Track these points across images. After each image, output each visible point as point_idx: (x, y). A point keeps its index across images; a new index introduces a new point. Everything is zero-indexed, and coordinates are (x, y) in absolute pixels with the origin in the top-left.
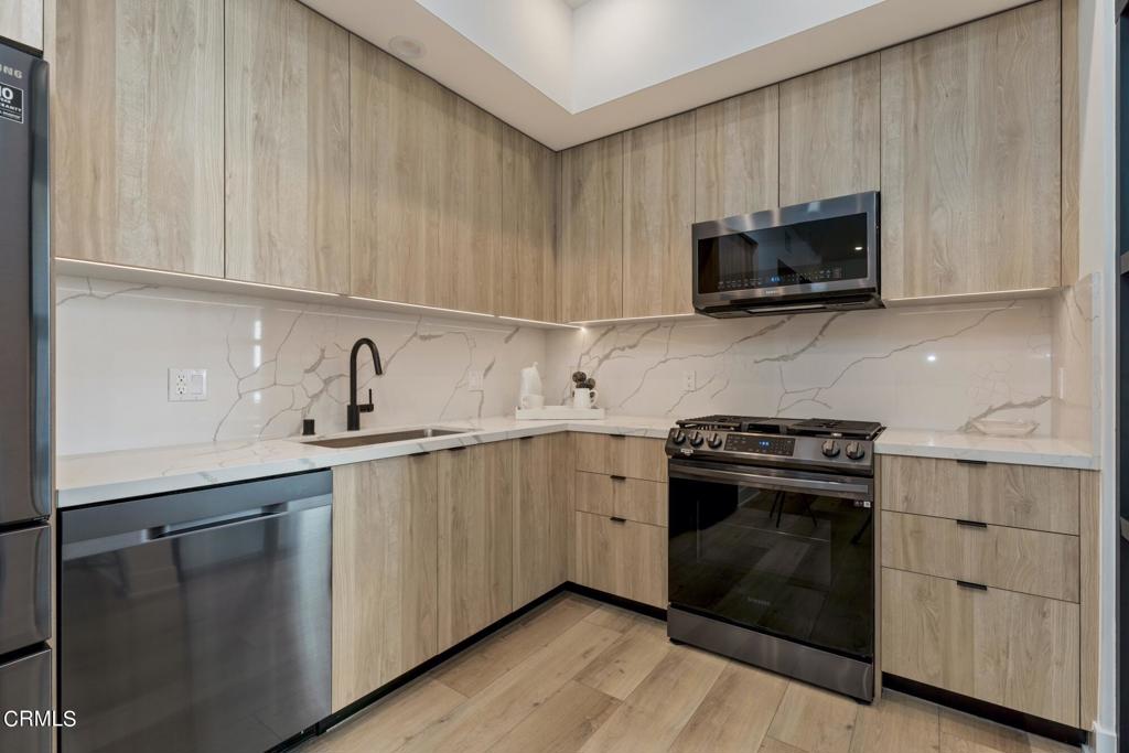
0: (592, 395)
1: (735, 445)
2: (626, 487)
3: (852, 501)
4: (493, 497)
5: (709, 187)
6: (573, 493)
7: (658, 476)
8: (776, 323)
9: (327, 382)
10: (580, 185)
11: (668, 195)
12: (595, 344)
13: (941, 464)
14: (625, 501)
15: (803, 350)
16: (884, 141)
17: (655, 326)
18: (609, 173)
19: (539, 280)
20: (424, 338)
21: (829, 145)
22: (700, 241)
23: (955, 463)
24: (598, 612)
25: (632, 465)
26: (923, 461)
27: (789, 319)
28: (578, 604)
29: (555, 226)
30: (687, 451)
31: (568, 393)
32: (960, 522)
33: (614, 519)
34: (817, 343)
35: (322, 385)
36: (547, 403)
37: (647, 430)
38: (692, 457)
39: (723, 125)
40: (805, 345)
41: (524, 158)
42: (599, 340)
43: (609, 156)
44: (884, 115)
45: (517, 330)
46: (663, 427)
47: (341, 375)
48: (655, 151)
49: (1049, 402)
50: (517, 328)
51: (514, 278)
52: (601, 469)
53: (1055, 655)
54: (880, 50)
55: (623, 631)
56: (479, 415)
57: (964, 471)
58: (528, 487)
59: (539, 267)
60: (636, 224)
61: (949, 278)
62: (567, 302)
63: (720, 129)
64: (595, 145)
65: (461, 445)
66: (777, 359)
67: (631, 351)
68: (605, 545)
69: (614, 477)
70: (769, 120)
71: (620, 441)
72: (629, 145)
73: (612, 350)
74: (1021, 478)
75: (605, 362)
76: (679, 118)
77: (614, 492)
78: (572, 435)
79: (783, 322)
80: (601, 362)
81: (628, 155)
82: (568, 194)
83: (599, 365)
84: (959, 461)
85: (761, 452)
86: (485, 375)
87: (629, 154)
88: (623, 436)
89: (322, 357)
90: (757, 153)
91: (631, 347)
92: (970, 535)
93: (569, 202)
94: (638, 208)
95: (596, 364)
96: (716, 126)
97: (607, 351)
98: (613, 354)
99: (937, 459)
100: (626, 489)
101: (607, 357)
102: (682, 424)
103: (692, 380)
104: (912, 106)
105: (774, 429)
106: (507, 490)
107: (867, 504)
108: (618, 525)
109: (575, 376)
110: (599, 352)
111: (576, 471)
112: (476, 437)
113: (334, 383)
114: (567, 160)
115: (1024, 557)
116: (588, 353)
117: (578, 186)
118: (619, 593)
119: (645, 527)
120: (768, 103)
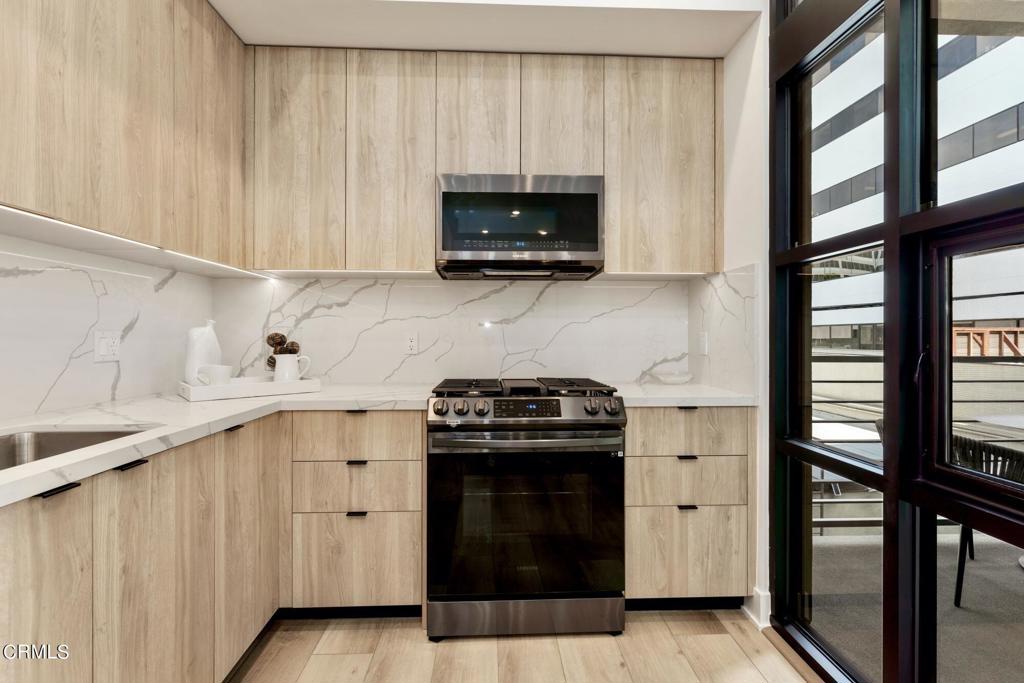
1: (503, 411)
2: (366, 473)
3: (609, 453)
4: (187, 528)
5: (451, 137)
6: (288, 492)
7: (410, 454)
8: (498, 288)
10: (283, 95)
11: (404, 137)
12: (289, 300)
13: (668, 411)
14: (367, 490)
15: (523, 314)
16: (607, 134)
17: (372, 282)
18: (327, 93)
19: (224, 208)
21: (564, 127)
23: (677, 410)
24: (328, 634)
25: (376, 444)
26: (655, 410)
27: (510, 284)
28: (296, 634)
29: (244, 141)
30: (451, 421)
32: (681, 458)
33: (350, 514)
34: (535, 308)
37: (396, 402)
38: (459, 428)
39: (466, 77)
40: (524, 310)
41: (205, 30)
42: (294, 296)
43: (327, 72)
44: (607, 113)
45: (173, 274)
46: (418, 397)
48: (388, 83)
49: (686, 358)
50: (173, 271)
51: (191, 197)
52: (331, 454)
53: (735, 547)
54: (604, 55)
55: (372, 650)
56: (113, 399)
57: (682, 415)
58: (235, 498)
59: (225, 190)
60: (364, 161)
61: (650, 259)
62: (262, 243)
63: (463, 79)
64: (307, 53)
65: (137, 457)
66: (500, 323)
67: (339, 309)
68: (338, 549)
69: (350, 463)
70: (512, 86)
71: (359, 418)
72: (354, 66)
73: (316, 308)
74: (716, 417)
75: (305, 323)
76: (416, 54)
77: (351, 480)
78: (288, 417)
79: (505, 287)
80: (298, 321)
81: (353, 78)
82: (264, 103)
83: (296, 326)
84: (680, 408)
85: (530, 416)
86: (123, 337)
87: (355, 77)
88: (365, 411)
91: (340, 305)
92: (686, 466)
94: (367, 144)
95: (294, 323)
96: (459, 77)
98: (316, 312)
99: (665, 407)
100: (368, 475)
101: (307, 315)
103: (414, 344)
104: (626, 110)
105: (534, 391)
106: (207, 512)
107: (620, 454)
108: (355, 521)
110: (295, 309)
111: (294, 462)
112: (163, 439)
114: (264, 60)
115: (717, 477)
116: (279, 310)
117: (280, 96)
118: (358, 600)
119: (394, 518)
120: (510, 69)
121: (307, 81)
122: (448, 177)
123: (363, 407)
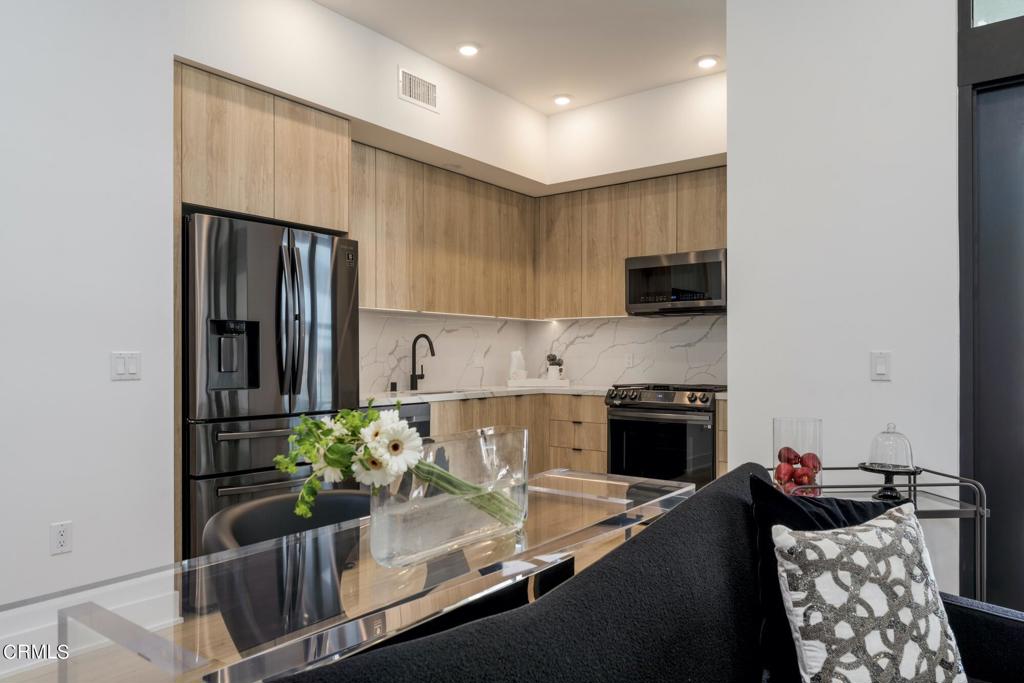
0: (561, 370)
2: (581, 429)
3: (702, 426)
5: (637, 234)
6: (548, 435)
7: (602, 420)
8: (684, 322)
9: (399, 360)
11: (611, 237)
12: (563, 334)
14: (582, 438)
15: (700, 340)
17: (603, 323)
18: (573, 217)
20: (449, 331)
21: (704, 217)
22: (630, 270)
25: (586, 413)
29: (534, 251)
30: (617, 402)
31: (543, 370)
33: (574, 449)
34: (709, 335)
35: (396, 362)
36: (529, 376)
37: (594, 391)
38: (621, 406)
40: (701, 337)
41: (514, 208)
42: (566, 331)
43: (573, 205)
45: (508, 324)
46: (604, 389)
47: (405, 357)
48: (603, 207)
50: (507, 322)
51: (508, 291)
52: (566, 418)
60: (590, 253)
62: (543, 304)
63: (643, 198)
66: (685, 346)
67: (589, 339)
69: (575, 422)
70: (672, 196)
71: (579, 399)
72: (585, 201)
73: (575, 339)
76: (618, 186)
77: (575, 432)
78: (548, 397)
79: (688, 321)
80: (567, 346)
82: (544, 227)
83: (566, 349)
86: (485, 356)
87: (586, 206)
88: (580, 395)
89: (397, 346)
90: (664, 218)
91: (589, 336)
93: (545, 235)
94: (592, 243)
95: (564, 348)
96: (641, 196)
97: (572, 339)
98: (577, 341)
100: (582, 431)
101: (572, 343)
102: (616, 387)
107: (709, 427)
108: (577, 453)
109: (549, 357)
110: (566, 339)
111: (550, 420)
113: (403, 361)
114: (544, 205)
116: (558, 340)
117: (551, 223)
119: (594, 453)
120: (670, 186)
121: (563, 213)
122: (628, 261)
123: (580, 393)
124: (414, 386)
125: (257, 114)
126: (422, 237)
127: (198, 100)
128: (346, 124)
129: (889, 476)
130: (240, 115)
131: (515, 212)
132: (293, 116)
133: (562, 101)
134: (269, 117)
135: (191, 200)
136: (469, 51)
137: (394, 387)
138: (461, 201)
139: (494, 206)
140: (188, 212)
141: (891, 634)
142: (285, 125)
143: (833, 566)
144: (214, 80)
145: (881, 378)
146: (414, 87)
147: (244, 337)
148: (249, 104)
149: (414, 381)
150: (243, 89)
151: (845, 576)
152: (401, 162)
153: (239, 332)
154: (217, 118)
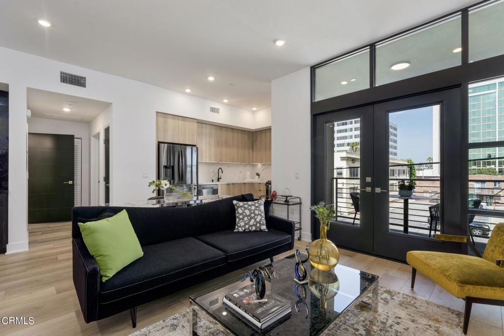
0: (259, 177)
12: (261, 168)
29: (252, 146)
31: (254, 177)
36: (251, 178)
51: (244, 156)
52: (258, 188)
59: (249, 154)
71: (260, 184)
83: (261, 171)
86: (240, 173)
87: (264, 134)
89: (214, 171)
93: (255, 142)
97: (264, 169)
100: (261, 192)
109: (256, 173)
113: (215, 174)
121: (259, 136)
124: (218, 181)
125: (174, 121)
126: (218, 144)
127: (161, 119)
128: (196, 120)
129: (287, 197)
130: (170, 121)
131: (246, 136)
132: (183, 120)
133: (255, 109)
134: (177, 121)
135: (160, 141)
136: (226, 101)
137: (213, 181)
138: (230, 134)
139: (240, 135)
140: (159, 143)
141: (249, 218)
142: (181, 122)
143: (241, 207)
144: (165, 115)
145: (297, 178)
146: (213, 110)
147: (171, 169)
148: (173, 119)
149: (219, 179)
150: (171, 116)
151: (243, 208)
152: (213, 126)
153: (170, 168)
154: (165, 123)
